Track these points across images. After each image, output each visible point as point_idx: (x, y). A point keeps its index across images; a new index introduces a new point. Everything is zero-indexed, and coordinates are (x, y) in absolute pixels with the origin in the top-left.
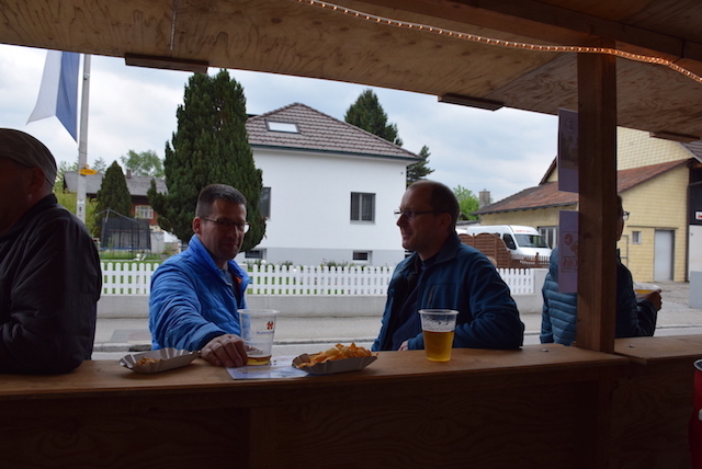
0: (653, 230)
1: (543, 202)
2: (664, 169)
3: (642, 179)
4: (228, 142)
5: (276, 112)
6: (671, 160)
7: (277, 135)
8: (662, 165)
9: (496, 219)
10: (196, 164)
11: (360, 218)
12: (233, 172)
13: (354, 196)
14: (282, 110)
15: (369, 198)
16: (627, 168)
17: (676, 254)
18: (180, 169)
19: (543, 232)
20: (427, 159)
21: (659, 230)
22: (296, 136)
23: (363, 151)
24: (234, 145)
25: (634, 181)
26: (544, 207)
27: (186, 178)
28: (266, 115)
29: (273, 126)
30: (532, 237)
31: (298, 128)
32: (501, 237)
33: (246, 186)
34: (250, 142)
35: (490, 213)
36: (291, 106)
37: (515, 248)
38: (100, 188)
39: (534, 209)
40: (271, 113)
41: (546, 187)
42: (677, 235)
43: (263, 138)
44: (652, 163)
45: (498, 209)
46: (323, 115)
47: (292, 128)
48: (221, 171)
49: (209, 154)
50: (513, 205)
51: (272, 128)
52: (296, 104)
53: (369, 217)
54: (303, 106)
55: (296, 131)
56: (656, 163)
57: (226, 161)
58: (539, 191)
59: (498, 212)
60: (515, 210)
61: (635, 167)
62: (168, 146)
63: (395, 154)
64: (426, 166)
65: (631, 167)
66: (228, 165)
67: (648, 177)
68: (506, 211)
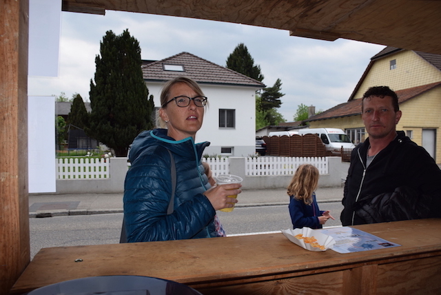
0: (421, 129)
1: (348, 112)
2: (428, 88)
3: (413, 95)
4: (129, 77)
5: (170, 58)
6: (434, 82)
7: (169, 73)
8: (427, 86)
9: (319, 125)
10: (107, 93)
11: (226, 125)
12: (132, 97)
13: (221, 111)
14: (174, 57)
15: (231, 113)
16: (404, 88)
17: (437, 145)
18: (98, 97)
19: (349, 132)
20: (280, 87)
21: (425, 129)
22: (182, 73)
23: (226, 82)
24: (133, 80)
25: (408, 97)
26: (349, 116)
27: (101, 102)
28: (163, 60)
29: (167, 67)
30: (340, 135)
31: (184, 68)
32: (320, 136)
33: (141, 107)
34: (144, 78)
35: (315, 121)
36: (181, 54)
37: (328, 143)
38: (70, 111)
39: (342, 117)
40: (167, 59)
41: (352, 103)
42: (438, 132)
43: (160, 75)
44: (421, 85)
45: (319, 118)
46: (201, 59)
47: (180, 68)
48: (124, 97)
49: (116, 86)
50: (329, 115)
51: (166, 69)
52: (184, 53)
53: (231, 124)
54: (188, 54)
55: (182, 70)
56: (424, 84)
57: (127, 90)
58: (347, 105)
59: (319, 120)
60: (330, 118)
61: (410, 87)
62: (92, 82)
63: (247, 83)
64: (279, 91)
65: (407, 88)
66: (128, 93)
67: (417, 93)
68: (325, 119)
